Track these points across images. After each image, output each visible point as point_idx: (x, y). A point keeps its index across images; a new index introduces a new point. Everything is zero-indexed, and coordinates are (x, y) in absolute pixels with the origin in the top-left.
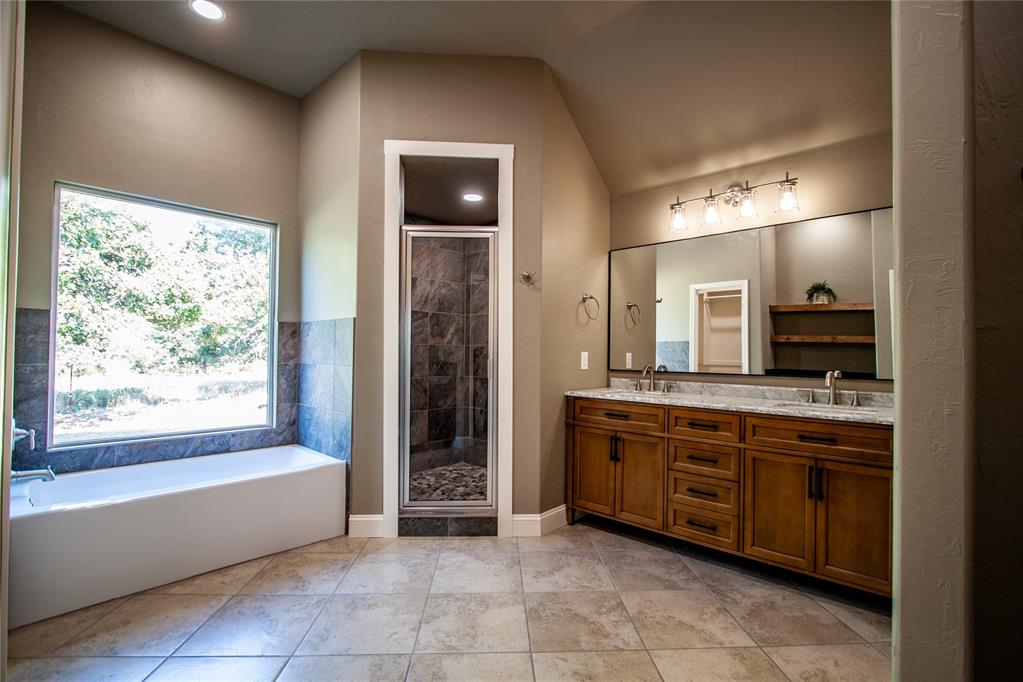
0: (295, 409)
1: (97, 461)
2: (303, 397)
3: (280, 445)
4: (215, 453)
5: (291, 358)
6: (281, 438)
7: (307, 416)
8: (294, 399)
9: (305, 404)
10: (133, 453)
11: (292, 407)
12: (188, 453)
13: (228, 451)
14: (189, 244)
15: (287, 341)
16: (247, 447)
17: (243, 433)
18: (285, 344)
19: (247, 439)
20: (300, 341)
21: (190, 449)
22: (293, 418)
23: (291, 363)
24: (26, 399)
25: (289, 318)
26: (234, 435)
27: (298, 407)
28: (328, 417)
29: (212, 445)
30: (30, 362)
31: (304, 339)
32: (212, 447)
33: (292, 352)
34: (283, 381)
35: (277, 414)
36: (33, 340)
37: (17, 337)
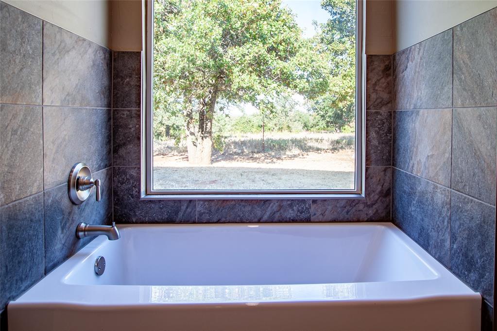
0: (389, 174)
1: (181, 214)
2: (400, 159)
3: (370, 220)
4: (293, 221)
5: (383, 104)
6: (371, 212)
7: (406, 188)
8: (388, 160)
9: (402, 170)
10: (213, 210)
11: (385, 170)
12: (265, 217)
13: (308, 221)
14: (322, 39)
15: (379, 80)
16: (330, 219)
17: (324, 200)
18: (375, 84)
19: (330, 208)
20: (395, 80)
21: (268, 214)
22: (386, 185)
23: (384, 111)
24: (124, 144)
25: (380, 49)
26: (315, 201)
27: (394, 172)
28: (440, 198)
29: (290, 211)
30: (127, 106)
31: (401, 75)
32: (291, 214)
33: (385, 96)
34: (373, 134)
35: (366, 178)
36: (128, 83)
37: (116, 81)
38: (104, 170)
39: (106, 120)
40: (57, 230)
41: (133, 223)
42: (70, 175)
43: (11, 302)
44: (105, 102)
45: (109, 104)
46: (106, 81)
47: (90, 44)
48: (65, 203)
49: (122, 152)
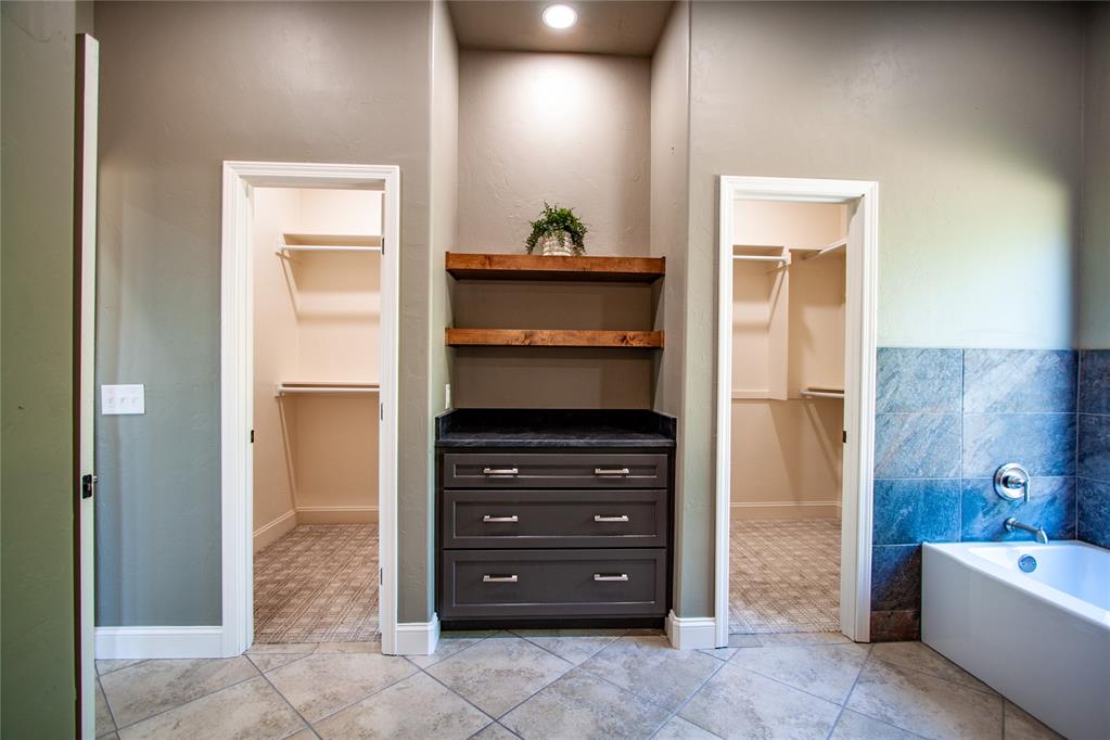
36: (1098, 386)
37: (1083, 383)
38: (1060, 478)
39: (1066, 424)
40: (977, 513)
41: (1100, 546)
42: (997, 471)
43: (925, 543)
44: (1064, 406)
45: (1072, 408)
46: (1063, 385)
47: (1032, 353)
48: (989, 493)
49: (1088, 462)
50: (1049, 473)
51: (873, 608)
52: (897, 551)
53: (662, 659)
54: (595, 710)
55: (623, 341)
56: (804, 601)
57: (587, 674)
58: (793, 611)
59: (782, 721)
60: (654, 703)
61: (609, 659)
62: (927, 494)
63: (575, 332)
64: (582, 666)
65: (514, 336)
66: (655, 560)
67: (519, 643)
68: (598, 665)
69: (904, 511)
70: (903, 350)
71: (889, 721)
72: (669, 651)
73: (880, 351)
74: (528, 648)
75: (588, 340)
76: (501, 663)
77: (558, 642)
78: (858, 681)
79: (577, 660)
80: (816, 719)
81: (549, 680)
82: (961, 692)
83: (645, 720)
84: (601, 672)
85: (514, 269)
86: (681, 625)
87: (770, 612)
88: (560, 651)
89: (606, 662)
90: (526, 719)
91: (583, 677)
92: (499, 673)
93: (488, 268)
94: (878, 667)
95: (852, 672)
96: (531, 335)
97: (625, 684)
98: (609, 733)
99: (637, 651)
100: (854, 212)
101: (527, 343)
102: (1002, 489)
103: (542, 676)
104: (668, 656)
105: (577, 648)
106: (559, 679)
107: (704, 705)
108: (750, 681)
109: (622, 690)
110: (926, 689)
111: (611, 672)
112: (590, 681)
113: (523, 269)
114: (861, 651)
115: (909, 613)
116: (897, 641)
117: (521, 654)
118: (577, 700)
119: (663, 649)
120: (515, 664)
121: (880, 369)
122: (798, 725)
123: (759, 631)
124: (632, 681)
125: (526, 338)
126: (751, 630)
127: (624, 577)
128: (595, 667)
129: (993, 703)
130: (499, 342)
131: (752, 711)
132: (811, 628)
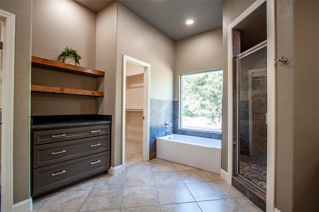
21: (202, 135)
29: (207, 135)
30: (176, 111)
39: (172, 114)
40: (163, 131)
42: (165, 123)
43: (157, 138)
45: (173, 111)
46: (172, 107)
47: (169, 101)
48: (165, 127)
49: (175, 120)
50: (171, 122)
51: (150, 153)
52: (153, 140)
53: (112, 179)
54: (105, 196)
55: (93, 94)
56: (133, 157)
57: (96, 190)
58: (132, 160)
59: (145, 179)
60: (118, 188)
61: (99, 185)
62: (157, 128)
63: (78, 90)
64: (92, 189)
65: (56, 90)
66: (107, 154)
67: (66, 192)
68: (97, 187)
69: (154, 132)
70: (154, 100)
71: (160, 171)
72: (112, 177)
73: (151, 99)
74: (71, 193)
75: (83, 93)
76: (65, 200)
77: (80, 187)
78: (152, 167)
79: (90, 188)
80: (150, 176)
81: (86, 196)
82: (166, 163)
83: (119, 192)
84: (99, 188)
85: (57, 66)
86: (115, 169)
87: (129, 161)
88: (83, 188)
89: (99, 186)
90: (88, 207)
91: (95, 191)
92: (67, 202)
93: (46, 64)
94: (153, 164)
95: (150, 166)
96: (63, 90)
97: (108, 187)
98: (113, 198)
99: (105, 180)
100: (146, 70)
101: (61, 92)
102: (166, 126)
103: (83, 196)
104: (113, 178)
105: (87, 186)
106: (89, 195)
107: (129, 183)
108: (134, 175)
109: (108, 189)
110: (162, 164)
111: (102, 187)
112: (98, 191)
113: (60, 67)
114: (148, 162)
115: (155, 152)
116: (153, 159)
117: (70, 195)
118: (99, 196)
119: (111, 177)
120: (70, 198)
121: (151, 103)
122: (148, 178)
123: (129, 165)
124: (109, 186)
125: (61, 90)
126: (127, 166)
127: (99, 161)
128: (96, 188)
129: (171, 163)
130: (50, 91)
131: (138, 180)
132: (139, 161)
